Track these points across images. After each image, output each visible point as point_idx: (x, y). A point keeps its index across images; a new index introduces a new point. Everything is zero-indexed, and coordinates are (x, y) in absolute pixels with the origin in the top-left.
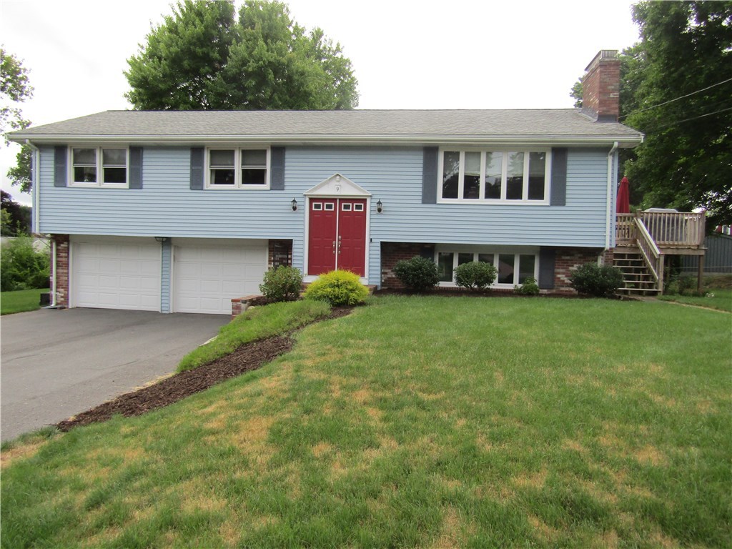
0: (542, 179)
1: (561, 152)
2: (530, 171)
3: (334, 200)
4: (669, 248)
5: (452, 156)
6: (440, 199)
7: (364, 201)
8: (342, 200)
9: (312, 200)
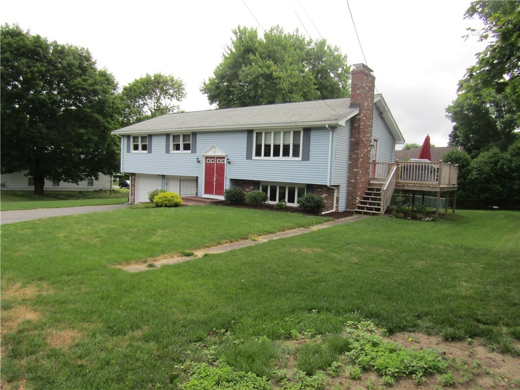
0: (299, 146)
1: (308, 130)
2: (293, 141)
3: (214, 158)
4: (415, 186)
5: (259, 134)
6: (254, 157)
7: (224, 158)
8: (218, 158)
9: (206, 158)
